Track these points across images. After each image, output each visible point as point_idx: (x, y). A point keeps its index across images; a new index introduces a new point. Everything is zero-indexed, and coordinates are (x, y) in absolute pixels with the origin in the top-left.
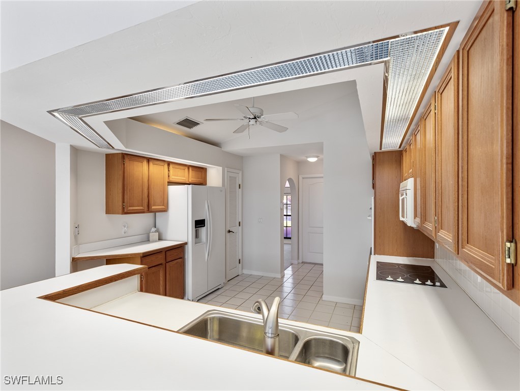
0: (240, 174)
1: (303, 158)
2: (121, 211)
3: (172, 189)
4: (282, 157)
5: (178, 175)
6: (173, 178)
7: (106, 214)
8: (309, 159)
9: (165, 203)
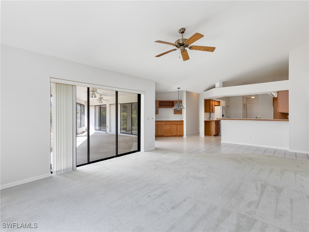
0: (228, 103)
1: (250, 97)
2: (208, 112)
3: (215, 107)
5: (216, 104)
7: (205, 112)
8: (252, 97)
9: (214, 111)
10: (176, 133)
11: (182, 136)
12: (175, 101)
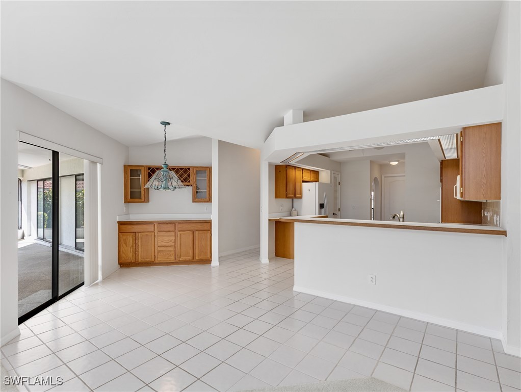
0: (340, 175)
1: (387, 162)
2: (285, 196)
3: (304, 184)
4: (371, 162)
5: (307, 176)
6: (305, 179)
7: (275, 198)
8: (391, 163)
9: (301, 193)
10: (192, 256)
11: (208, 261)
12: (194, 167)
